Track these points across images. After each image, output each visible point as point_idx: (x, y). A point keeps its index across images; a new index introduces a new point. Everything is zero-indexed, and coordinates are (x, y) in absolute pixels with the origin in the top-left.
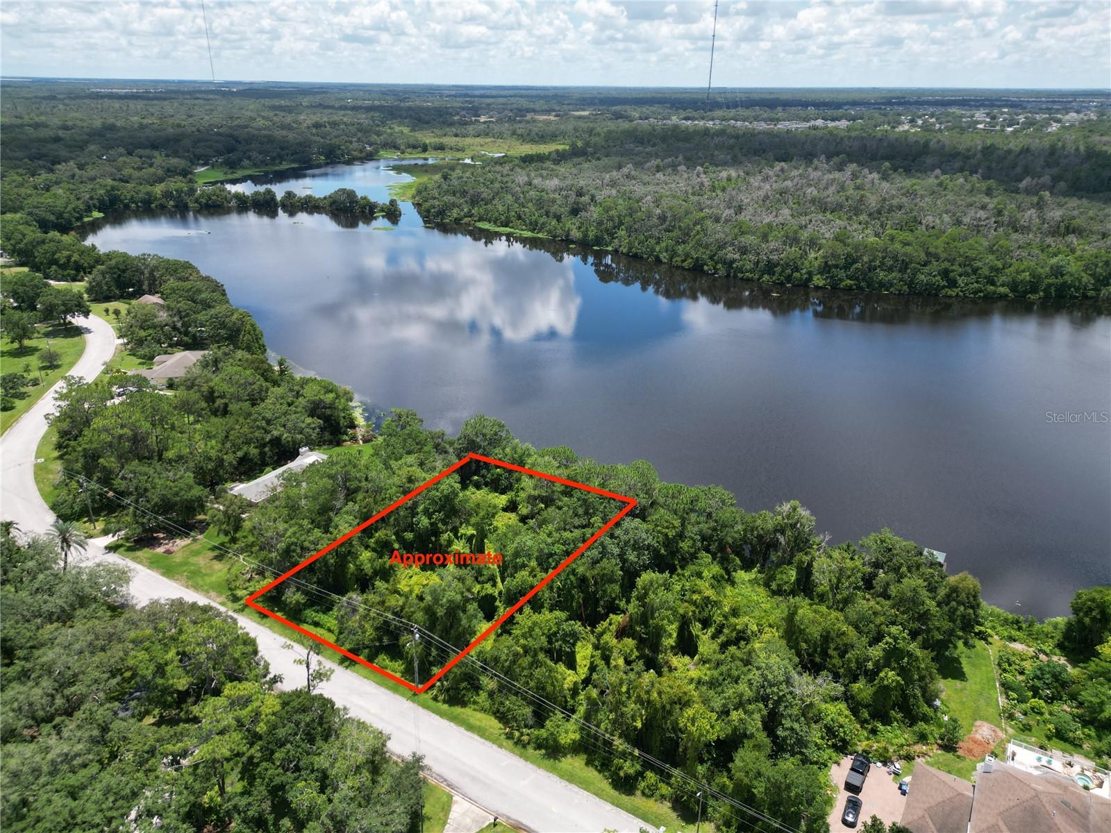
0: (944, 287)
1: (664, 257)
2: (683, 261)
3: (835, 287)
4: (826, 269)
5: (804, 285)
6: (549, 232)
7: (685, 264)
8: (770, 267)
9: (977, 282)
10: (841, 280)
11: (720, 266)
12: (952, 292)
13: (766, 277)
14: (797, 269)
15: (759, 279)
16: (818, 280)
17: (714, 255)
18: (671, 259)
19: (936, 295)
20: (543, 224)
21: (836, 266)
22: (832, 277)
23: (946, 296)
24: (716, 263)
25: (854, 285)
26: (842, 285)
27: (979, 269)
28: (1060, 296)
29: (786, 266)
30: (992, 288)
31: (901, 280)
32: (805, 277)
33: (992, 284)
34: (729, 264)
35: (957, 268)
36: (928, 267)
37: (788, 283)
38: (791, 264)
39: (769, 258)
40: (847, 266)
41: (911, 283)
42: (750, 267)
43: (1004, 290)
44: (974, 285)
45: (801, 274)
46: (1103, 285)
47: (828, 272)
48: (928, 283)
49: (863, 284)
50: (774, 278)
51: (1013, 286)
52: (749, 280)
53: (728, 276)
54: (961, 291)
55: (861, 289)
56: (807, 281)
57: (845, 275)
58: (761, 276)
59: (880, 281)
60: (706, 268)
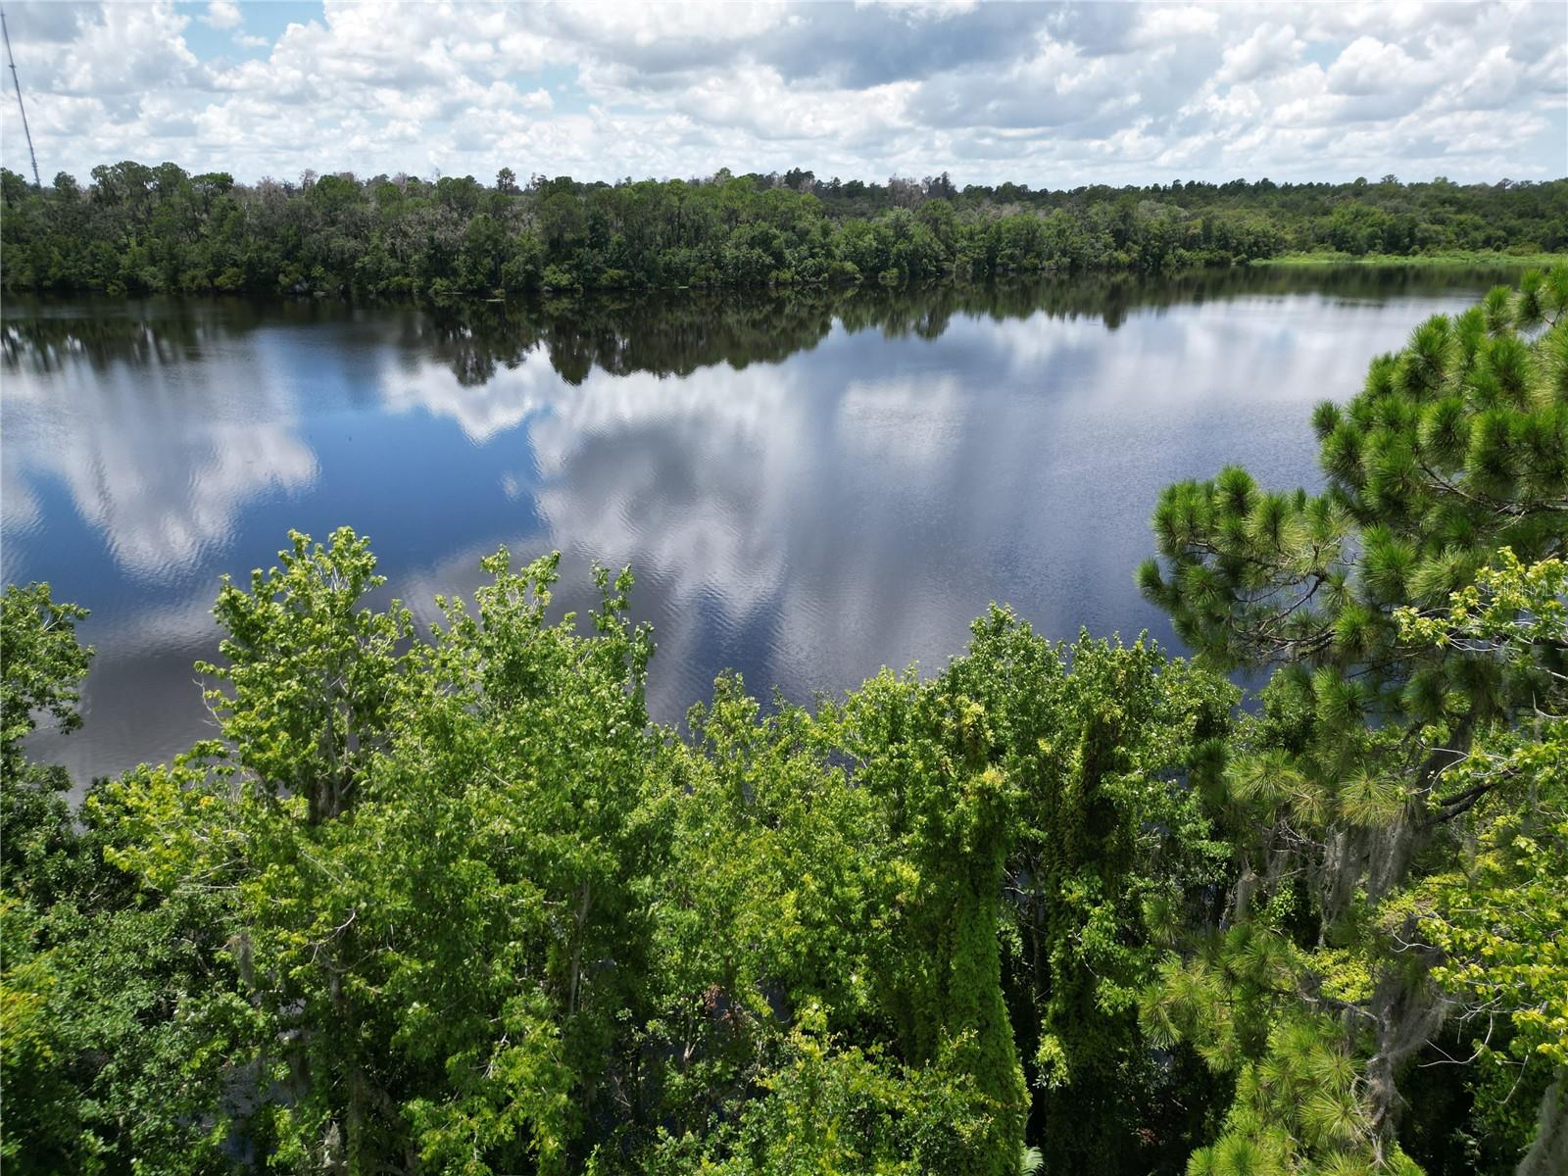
0: (770, 267)
2: (212, 276)
3: (592, 290)
4: (558, 250)
5: (528, 291)
7: (220, 281)
8: (439, 261)
9: (813, 256)
10: (598, 270)
12: (786, 275)
13: (439, 283)
14: (502, 258)
15: (423, 291)
16: (554, 275)
17: (298, 246)
18: (173, 279)
19: (764, 284)
21: (580, 243)
22: (579, 266)
23: (779, 284)
24: (308, 267)
25: (626, 277)
26: (604, 280)
27: (808, 232)
28: (913, 274)
29: (477, 250)
30: (836, 264)
31: (702, 259)
32: (526, 271)
33: (833, 257)
34: (340, 265)
35: (778, 232)
36: (736, 233)
37: (497, 286)
38: (489, 246)
39: (432, 239)
40: (599, 242)
41: (719, 264)
42: (395, 264)
43: (849, 266)
44: (810, 262)
45: (516, 264)
46: (951, 252)
47: (569, 256)
48: (748, 262)
49: (640, 275)
50: (461, 282)
51: (857, 257)
52: (402, 294)
53: (346, 293)
54: (798, 273)
55: (640, 284)
56: (533, 278)
57: (601, 259)
58: (429, 280)
59: (668, 264)
60: (283, 280)
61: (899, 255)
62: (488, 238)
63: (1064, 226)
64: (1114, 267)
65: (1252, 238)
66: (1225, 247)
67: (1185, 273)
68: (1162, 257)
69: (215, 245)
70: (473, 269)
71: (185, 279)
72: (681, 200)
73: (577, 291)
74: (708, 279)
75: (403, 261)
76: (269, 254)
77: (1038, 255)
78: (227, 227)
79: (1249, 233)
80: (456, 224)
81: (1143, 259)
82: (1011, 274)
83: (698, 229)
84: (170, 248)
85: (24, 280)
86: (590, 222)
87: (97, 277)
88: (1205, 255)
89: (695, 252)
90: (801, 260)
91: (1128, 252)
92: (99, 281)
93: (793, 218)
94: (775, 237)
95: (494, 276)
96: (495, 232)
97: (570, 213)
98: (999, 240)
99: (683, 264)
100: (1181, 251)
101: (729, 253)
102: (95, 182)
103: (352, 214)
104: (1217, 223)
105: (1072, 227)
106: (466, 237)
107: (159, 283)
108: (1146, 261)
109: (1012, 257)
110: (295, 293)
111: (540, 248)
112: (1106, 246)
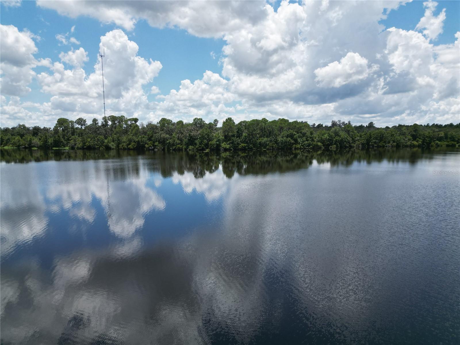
0: (293, 144)
1: (112, 145)
2: (128, 145)
3: (236, 150)
4: (227, 138)
5: (217, 150)
6: (14, 144)
7: (130, 146)
8: (192, 141)
9: (307, 140)
10: (238, 144)
11: (156, 143)
12: (298, 146)
13: (191, 147)
14: (210, 140)
15: (186, 149)
16: (224, 145)
17: (152, 137)
18: (118, 146)
19: (291, 149)
20: (9, 139)
21: (233, 136)
22: (232, 143)
23: (296, 149)
24: (154, 142)
25: (247, 146)
26: (240, 147)
27: (306, 133)
28: (341, 147)
29: (203, 138)
30: (315, 143)
31: (271, 141)
32: (216, 144)
33: (314, 141)
34: (163, 142)
35: (296, 133)
36: (282, 133)
37: (207, 148)
38: (206, 137)
39: (190, 135)
40: (239, 135)
41: (276, 142)
42: (178, 142)
43: (319, 144)
44: (306, 142)
45: (214, 142)
46: (354, 141)
47: (229, 140)
48: (286, 142)
49: (251, 145)
50: (197, 147)
51: (322, 141)
52: (180, 150)
53: (164, 150)
54: (302, 146)
55: (251, 148)
56: (218, 146)
57: (239, 141)
58: (188, 147)
59: (260, 143)
60: (146, 146)
61: (336, 141)
62: (206, 134)
63: (393, 133)
64: (414, 146)
66: (454, 140)
67: (439, 149)
68: (430, 143)
69: (130, 137)
70: (201, 143)
71: (121, 146)
72: (265, 124)
73: (231, 150)
74: (273, 147)
75: (181, 141)
76: (144, 139)
77: (385, 142)
78: (134, 132)
80: (197, 131)
81: (423, 144)
82: (375, 148)
83: (270, 133)
84: (118, 137)
86: (237, 130)
87: (98, 145)
88: (446, 143)
89: (269, 139)
90: (303, 142)
91: (417, 141)
92: (98, 146)
93: (301, 129)
94: (295, 135)
96: (208, 132)
97: (231, 127)
98: (371, 137)
99: (265, 142)
100: (437, 142)
101: (280, 139)
102: (103, 121)
103: (168, 128)
104: (449, 133)
105: (396, 133)
106: (200, 134)
107: (114, 147)
108: (424, 145)
109: (375, 143)
110: (149, 150)
111: (222, 137)
112: (409, 140)
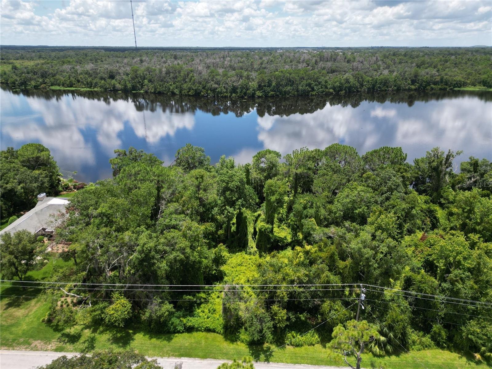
0: (310, 91)
1: (177, 91)
2: (188, 92)
3: (266, 96)
4: (260, 87)
5: (252, 97)
6: (101, 87)
7: (190, 93)
8: (234, 90)
10: (269, 92)
12: (314, 93)
13: (234, 95)
14: (247, 89)
15: (230, 96)
16: (258, 93)
17: (205, 86)
18: (180, 92)
19: (308, 95)
20: (96, 83)
21: (265, 86)
22: (264, 91)
23: (312, 95)
24: (207, 91)
25: (275, 94)
26: (269, 95)
27: (321, 82)
28: (350, 92)
29: (242, 88)
30: (327, 90)
31: (293, 89)
32: (252, 92)
33: (327, 88)
34: (214, 90)
35: (313, 82)
36: (302, 83)
37: (246, 96)
38: (245, 87)
39: (233, 85)
40: (269, 86)
41: (297, 91)
42: (225, 90)
43: (331, 90)
44: (321, 89)
45: (250, 91)
46: (362, 85)
47: (262, 89)
48: (304, 90)
49: (278, 93)
50: (238, 95)
51: (334, 88)
52: (226, 97)
53: (214, 96)
54: (317, 92)
55: (278, 96)
56: (254, 94)
57: (269, 90)
58: (231, 94)
59: (285, 91)
60: (202, 93)
61: (346, 87)
62: (245, 85)
63: (396, 78)
64: (410, 90)
65: (455, 82)
66: (446, 84)
67: (433, 91)
68: (426, 87)
69: (189, 85)
70: (241, 92)
71: (183, 92)
73: (263, 97)
74: (294, 94)
76: (200, 88)
77: (387, 87)
78: (192, 81)
79: (454, 81)
80: (238, 82)
81: (420, 87)
82: (379, 92)
83: (293, 82)
84: (180, 85)
85: (152, 91)
86: (268, 81)
87: (166, 91)
88: (440, 87)
89: (292, 87)
90: (318, 89)
91: (415, 86)
93: (318, 79)
94: (312, 84)
95: (245, 94)
96: (247, 83)
97: (263, 79)
98: (376, 82)
99: (288, 90)
100: (432, 86)
101: (300, 88)
103: (216, 79)
104: (445, 77)
105: (399, 78)
106: (240, 84)
107: (178, 93)
109: (379, 87)
110: (204, 96)
111: (256, 87)
112: (409, 84)
